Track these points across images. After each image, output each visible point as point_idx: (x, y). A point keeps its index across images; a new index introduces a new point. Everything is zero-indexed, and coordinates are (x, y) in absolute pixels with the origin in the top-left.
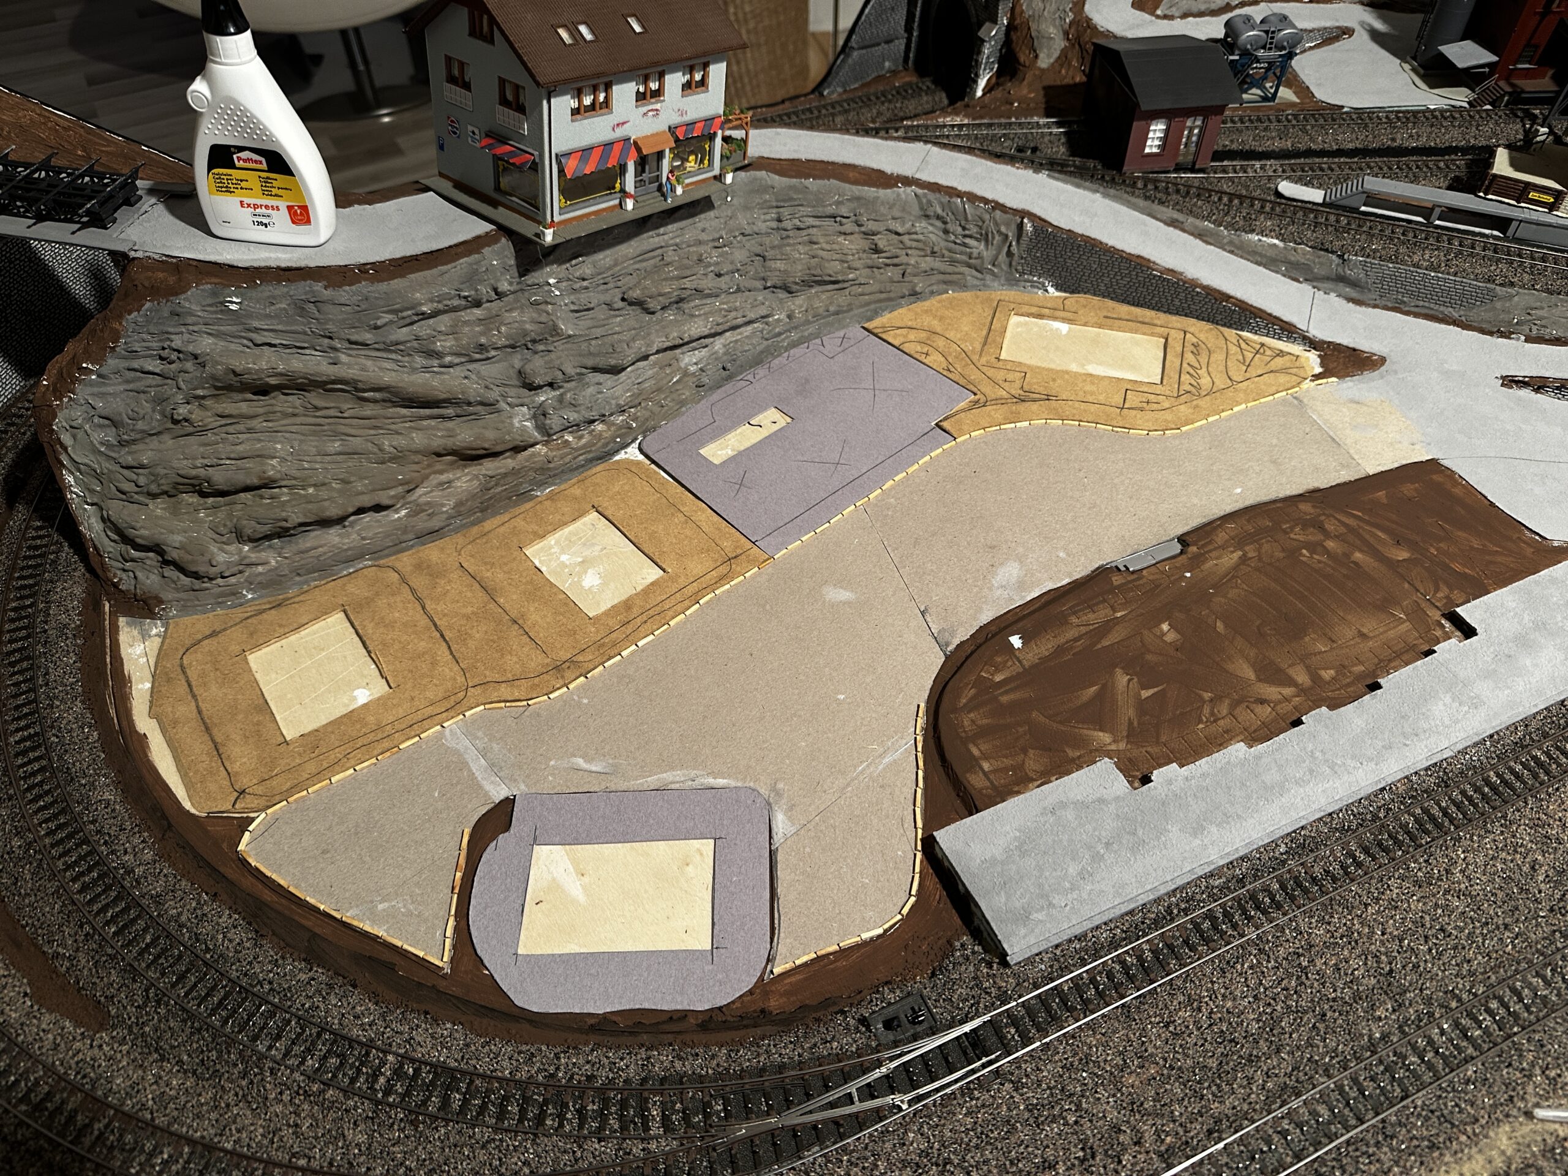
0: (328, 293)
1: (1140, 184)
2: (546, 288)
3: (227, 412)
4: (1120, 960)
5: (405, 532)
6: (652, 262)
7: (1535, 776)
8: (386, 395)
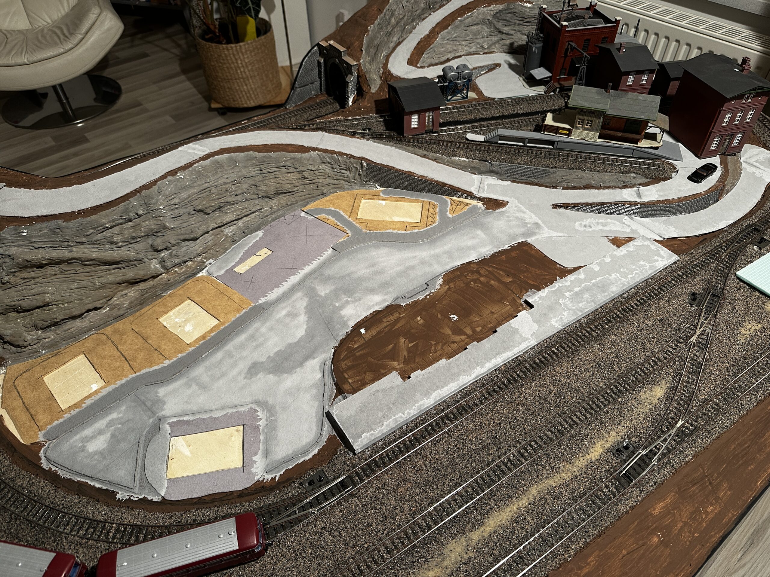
0: (65, 224)
1: (411, 141)
2: (159, 210)
3: (26, 277)
4: (397, 446)
5: (109, 317)
6: (206, 193)
7: (552, 358)
8: (94, 262)
